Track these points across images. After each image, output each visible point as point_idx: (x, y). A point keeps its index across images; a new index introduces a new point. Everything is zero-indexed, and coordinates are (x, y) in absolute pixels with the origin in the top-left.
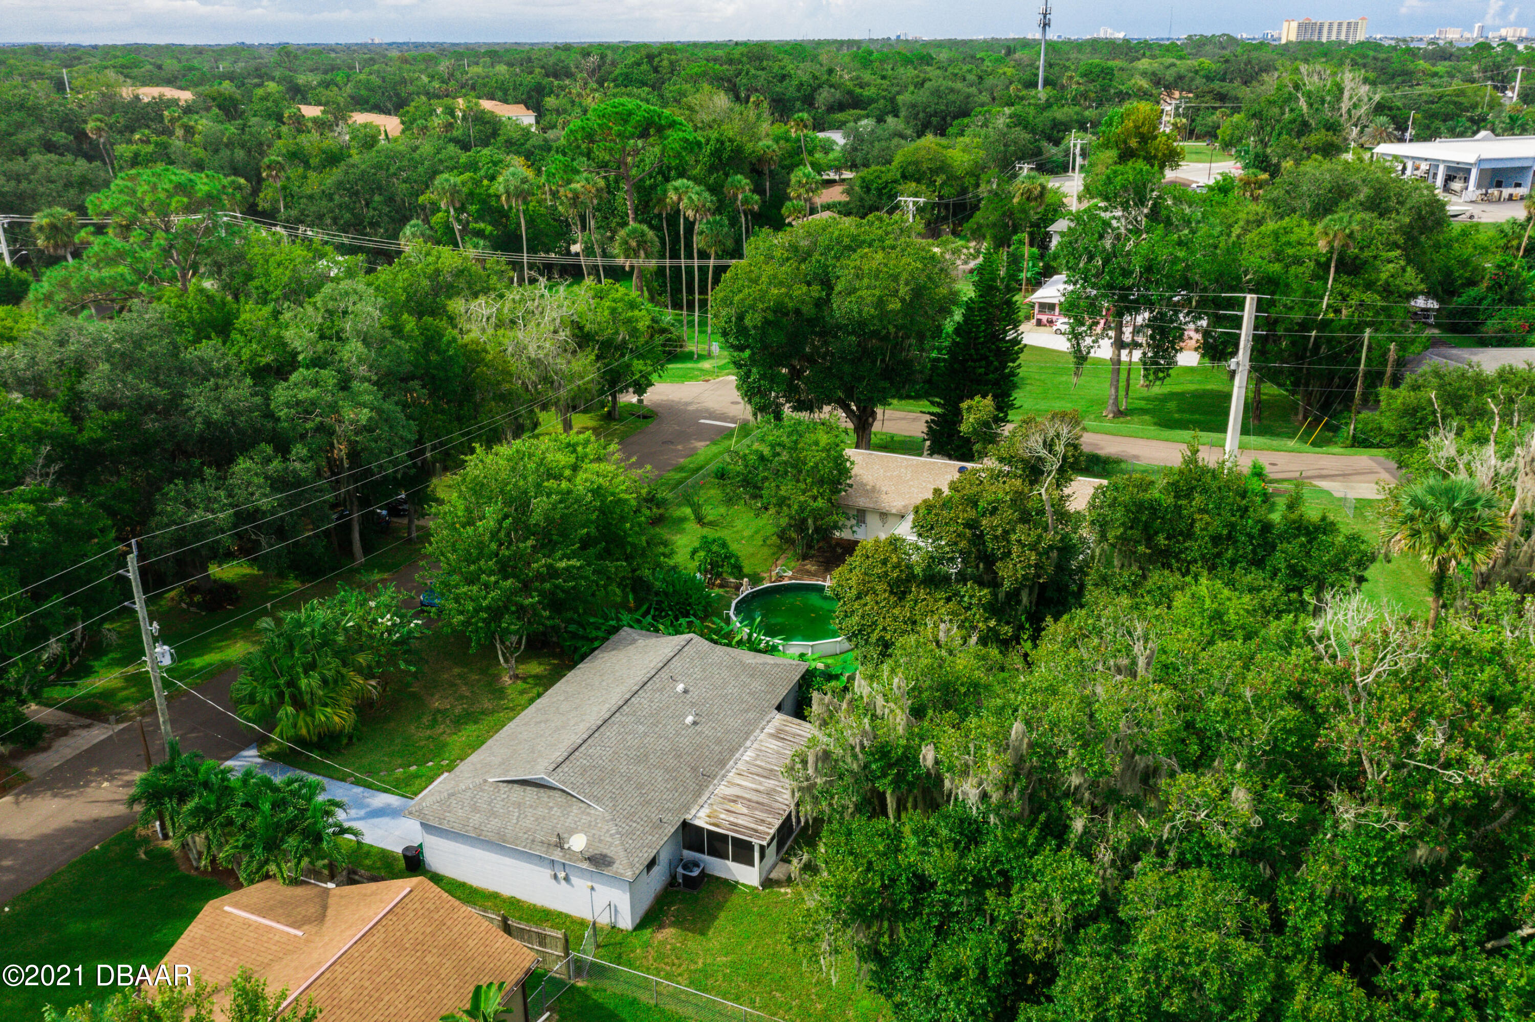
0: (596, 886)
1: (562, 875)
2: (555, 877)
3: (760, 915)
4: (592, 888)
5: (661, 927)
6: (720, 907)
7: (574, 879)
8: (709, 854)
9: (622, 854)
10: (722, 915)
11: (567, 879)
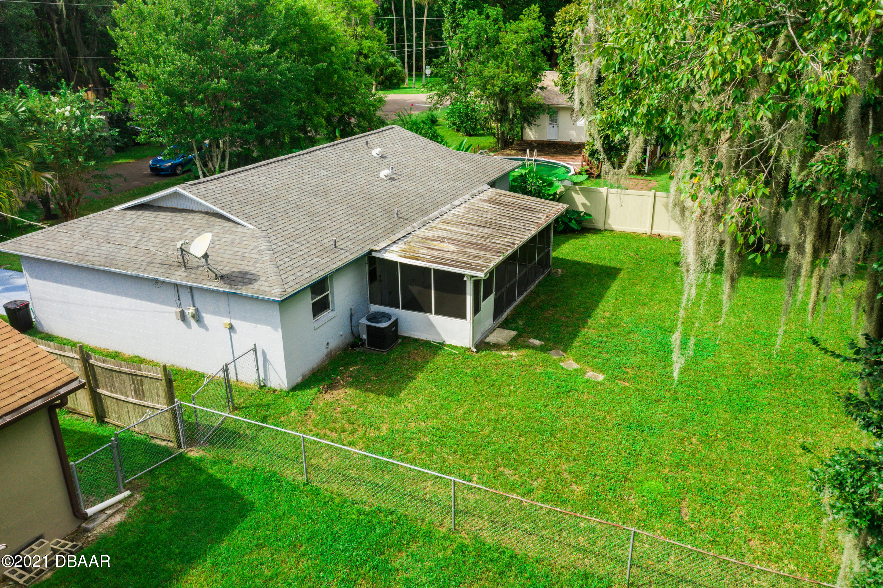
0: (236, 323)
1: (190, 311)
2: (183, 316)
3: (475, 377)
4: (231, 328)
5: (332, 386)
6: (419, 368)
7: (208, 318)
8: (405, 307)
9: (270, 269)
10: (421, 376)
11: (198, 318)
